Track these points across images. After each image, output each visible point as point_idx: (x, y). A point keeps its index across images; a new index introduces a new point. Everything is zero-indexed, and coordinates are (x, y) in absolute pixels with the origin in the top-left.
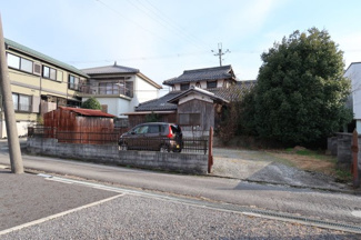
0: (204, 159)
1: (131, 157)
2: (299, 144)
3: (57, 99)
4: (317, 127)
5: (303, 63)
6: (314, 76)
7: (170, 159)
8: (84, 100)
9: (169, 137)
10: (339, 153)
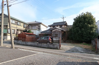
0: (58, 45)
1: (40, 45)
2: (84, 42)
3: (21, 30)
4: (88, 37)
5: (84, 21)
6: (87, 24)
7: (50, 45)
8: (27, 30)
9: (50, 40)
10: (93, 44)
